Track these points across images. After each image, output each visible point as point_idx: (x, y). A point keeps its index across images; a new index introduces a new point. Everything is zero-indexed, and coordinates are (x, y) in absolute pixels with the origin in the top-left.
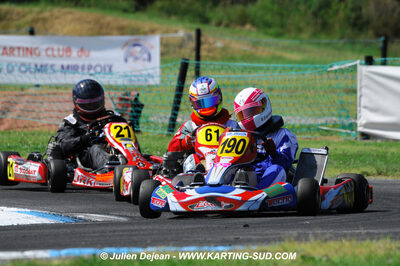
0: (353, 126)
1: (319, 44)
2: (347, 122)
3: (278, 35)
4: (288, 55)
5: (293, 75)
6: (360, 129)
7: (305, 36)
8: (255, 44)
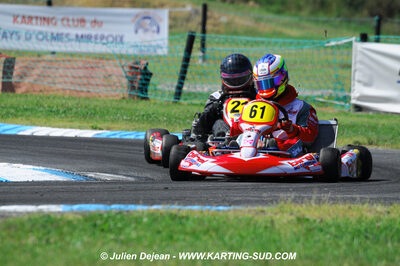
1: (317, 21)
2: (341, 94)
3: (279, 12)
4: (288, 31)
5: (293, 50)
6: (353, 101)
7: (305, 13)
8: (258, 20)
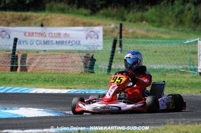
0: (196, 70)
1: (178, 31)
2: (193, 68)
3: (159, 26)
4: (164, 36)
5: (167, 45)
6: (199, 71)
7: (172, 26)
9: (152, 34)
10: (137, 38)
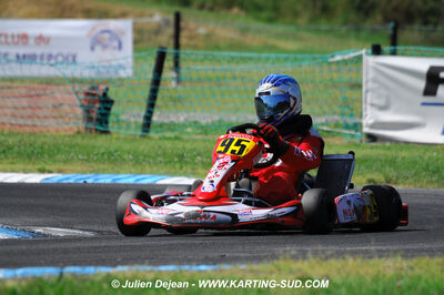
0: (357, 127)
1: (318, 31)
2: (351, 121)
3: (270, 20)
6: (366, 130)
7: (303, 21)
8: (244, 31)
9: (253, 40)
10: (218, 48)
